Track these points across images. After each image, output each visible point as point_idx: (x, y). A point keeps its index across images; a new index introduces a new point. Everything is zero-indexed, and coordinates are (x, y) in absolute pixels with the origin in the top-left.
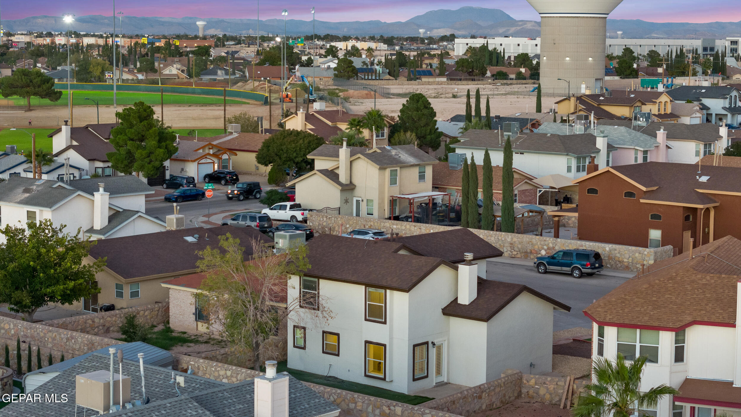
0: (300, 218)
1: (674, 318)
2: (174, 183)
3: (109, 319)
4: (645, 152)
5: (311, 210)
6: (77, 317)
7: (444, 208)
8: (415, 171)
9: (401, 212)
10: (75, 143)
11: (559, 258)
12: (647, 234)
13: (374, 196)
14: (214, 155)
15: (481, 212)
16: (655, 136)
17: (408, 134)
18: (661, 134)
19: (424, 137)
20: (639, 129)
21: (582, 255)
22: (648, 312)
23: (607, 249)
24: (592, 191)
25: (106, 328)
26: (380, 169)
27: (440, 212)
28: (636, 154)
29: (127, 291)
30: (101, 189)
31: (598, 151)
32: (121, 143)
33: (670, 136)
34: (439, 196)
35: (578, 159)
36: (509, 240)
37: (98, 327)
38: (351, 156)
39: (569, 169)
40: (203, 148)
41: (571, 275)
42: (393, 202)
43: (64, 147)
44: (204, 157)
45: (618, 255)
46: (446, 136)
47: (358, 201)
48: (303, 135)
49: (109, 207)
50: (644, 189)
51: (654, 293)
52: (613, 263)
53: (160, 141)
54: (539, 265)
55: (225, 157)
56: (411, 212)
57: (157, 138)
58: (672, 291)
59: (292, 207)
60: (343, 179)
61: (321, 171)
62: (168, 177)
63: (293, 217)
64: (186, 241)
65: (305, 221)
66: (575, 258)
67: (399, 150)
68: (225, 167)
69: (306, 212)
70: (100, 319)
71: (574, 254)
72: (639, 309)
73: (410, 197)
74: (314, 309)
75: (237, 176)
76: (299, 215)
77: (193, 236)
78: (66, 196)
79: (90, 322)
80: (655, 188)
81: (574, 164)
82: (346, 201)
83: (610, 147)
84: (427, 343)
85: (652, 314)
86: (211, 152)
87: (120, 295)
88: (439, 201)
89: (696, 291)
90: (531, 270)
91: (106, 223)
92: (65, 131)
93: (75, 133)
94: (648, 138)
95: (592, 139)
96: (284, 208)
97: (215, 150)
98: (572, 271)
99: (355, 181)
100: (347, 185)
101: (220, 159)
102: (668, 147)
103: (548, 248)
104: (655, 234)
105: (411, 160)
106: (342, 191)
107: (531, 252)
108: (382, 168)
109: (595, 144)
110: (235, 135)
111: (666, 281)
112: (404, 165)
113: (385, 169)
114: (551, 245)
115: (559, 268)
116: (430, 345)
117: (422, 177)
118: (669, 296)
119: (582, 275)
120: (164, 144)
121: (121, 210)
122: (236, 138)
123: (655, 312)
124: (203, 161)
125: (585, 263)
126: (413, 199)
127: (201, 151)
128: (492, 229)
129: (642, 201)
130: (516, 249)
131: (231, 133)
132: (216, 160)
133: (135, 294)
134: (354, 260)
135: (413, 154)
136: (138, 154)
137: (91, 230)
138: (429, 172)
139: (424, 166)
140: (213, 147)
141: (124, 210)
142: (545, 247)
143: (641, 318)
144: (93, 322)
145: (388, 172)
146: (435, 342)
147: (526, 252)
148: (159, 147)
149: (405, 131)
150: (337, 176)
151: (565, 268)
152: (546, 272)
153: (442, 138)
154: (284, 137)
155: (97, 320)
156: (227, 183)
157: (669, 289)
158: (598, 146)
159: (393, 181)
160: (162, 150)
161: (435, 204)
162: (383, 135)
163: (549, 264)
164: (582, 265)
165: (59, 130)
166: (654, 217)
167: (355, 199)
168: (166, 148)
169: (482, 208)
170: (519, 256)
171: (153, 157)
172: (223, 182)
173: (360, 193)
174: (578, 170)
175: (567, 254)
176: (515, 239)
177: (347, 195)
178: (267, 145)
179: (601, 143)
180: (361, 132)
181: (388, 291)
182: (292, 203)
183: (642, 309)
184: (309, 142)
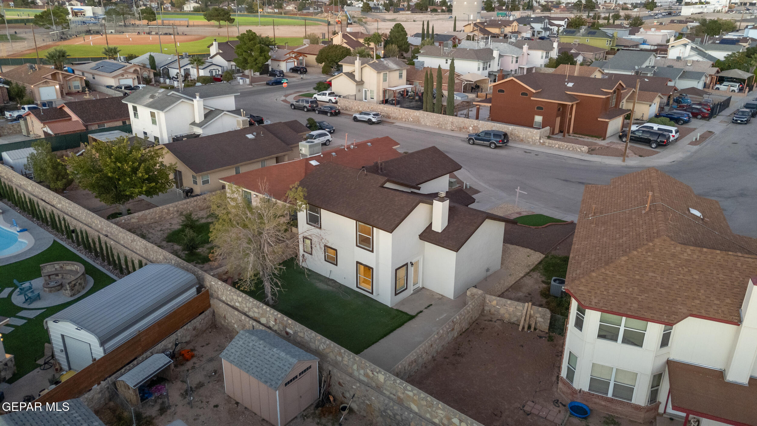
0: (334, 101)
1: (667, 308)
2: (273, 74)
3: (181, 206)
4: (517, 58)
5: (340, 96)
6: (155, 209)
7: (412, 93)
8: (397, 73)
9: (389, 97)
10: (221, 52)
11: (482, 135)
12: (533, 118)
13: (374, 88)
14: (295, 57)
15: (435, 102)
16: (522, 48)
17: (394, 45)
18: (525, 47)
19: (401, 46)
20: (512, 43)
21: (497, 135)
22: (635, 296)
23: (510, 129)
24: (502, 91)
25: (179, 213)
26: (378, 73)
27: (410, 96)
28: (513, 59)
29: (200, 181)
30: (198, 97)
31: (494, 58)
32: (240, 53)
33: (530, 48)
34: (409, 87)
35: (484, 63)
36: (451, 120)
37: (173, 213)
38: (362, 65)
39: (479, 69)
40: (289, 53)
41: (490, 146)
42: (385, 91)
43: (215, 53)
44: (289, 58)
45: (517, 133)
46: (412, 45)
47: (365, 91)
48: (339, 47)
49: (204, 108)
50: (534, 91)
51: (636, 269)
52: (513, 137)
53: (261, 52)
54: (470, 139)
55: (301, 58)
56: (394, 97)
57: (259, 51)
58: (655, 267)
59: (329, 94)
60: (357, 78)
61: (345, 73)
62: (270, 70)
63: (330, 100)
64: (247, 138)
65: (336, 103)
66: (492, 136)
67: (388, 61)
68: (301, 64)
69: (337, 98)
70: (174, 208)
71: (492, 134)
72: (624, 291)
73: (394, 89)
74: (317, 227)
75: (306, 69)
76: (333, 99)
77: (252, 134)
78: (174, 102)
79: (166, 211)
80: (540, 90)
81: (481, 66)
82: (359, 91)
83: (500, 56)
84: (407, 264)
85: (640, 299)
86: (293, 56)
87: (195, 183)
88: (410, 90)
89: (680, 269)
90: (464, 141)
91: (203, 118)
92: (215, 44)
93: (220, 45)
94: (518, 49)
95: (491, 51)
96: (324, 94)
97: (296, 54)
98: (490, 144)
99: (364, 80)
100: (359, 82)
101: (298, 59)
102: (528, 54)
103: (474, 126)
104: (538, 119)
105: (394, 67)
106: (357, 85)
107: (463, 128)
108: (379, 73)
109: (492, 54)
110: (307, 45)
111: (644, 253)
112: (390, 70)
113: (380, 73)
114: (476, 124)
115: (482, 142)
116: (409, 265)
117: (401, 76)
118: (653, 275)
119: (496, 147)
120: (263, 54)
121: (213, 109)
122: (308, 47)
123: (643, 297)
124: (289, 61)
125: (499, 140)
126: (396, 90)
127: (288, 55)
128: (441, 113)
129: (532, 98)
130: (455, 125)
131: (305, 44)
132: (295, 60)
133: (206, 182)
134: (348, 192)
135: (396, 63)
136: (250, 60)
137: (194, 124)
138: (404, 73)
139: (402, 70)
140: (294, 53)
141: (216, 109)
142: (472, 126)
143: (629, 305)
144: (169, 210)
145: (382, 74)
146: (413, 262)
147: (460, 128)
148: (260, 56)
149: (392, 44)
150: (354, 76)
151: (485, 142)
152: (474, 144)
153: (411, 46)
154: (330, 48)
155: (171, 209)
156: (301, 73)
157: (651, 264)
158: (494, 55)
159: (385, 80)
160: (262, 58)
161: (407, 92)
162: (381, 46)
163: (476, 139)
164: (496, 141)
165: (212, 44)
166: (538, 108)
167: (364, 90)
168: (265, 56)
169: (435, 99)
170: (456, 129)
171: (257, 61)
172: (299, 72)
173: (366, 86)
174: (483, 69)
175: (487, 133)
176: (454, 120)
177: (360, 87)
178: (322, 52)
179: (496, 54)
180: (370, 45)
181: (375, 229)
182: (330, 92)
183: (628, 292)
184: (343, 51)
